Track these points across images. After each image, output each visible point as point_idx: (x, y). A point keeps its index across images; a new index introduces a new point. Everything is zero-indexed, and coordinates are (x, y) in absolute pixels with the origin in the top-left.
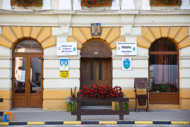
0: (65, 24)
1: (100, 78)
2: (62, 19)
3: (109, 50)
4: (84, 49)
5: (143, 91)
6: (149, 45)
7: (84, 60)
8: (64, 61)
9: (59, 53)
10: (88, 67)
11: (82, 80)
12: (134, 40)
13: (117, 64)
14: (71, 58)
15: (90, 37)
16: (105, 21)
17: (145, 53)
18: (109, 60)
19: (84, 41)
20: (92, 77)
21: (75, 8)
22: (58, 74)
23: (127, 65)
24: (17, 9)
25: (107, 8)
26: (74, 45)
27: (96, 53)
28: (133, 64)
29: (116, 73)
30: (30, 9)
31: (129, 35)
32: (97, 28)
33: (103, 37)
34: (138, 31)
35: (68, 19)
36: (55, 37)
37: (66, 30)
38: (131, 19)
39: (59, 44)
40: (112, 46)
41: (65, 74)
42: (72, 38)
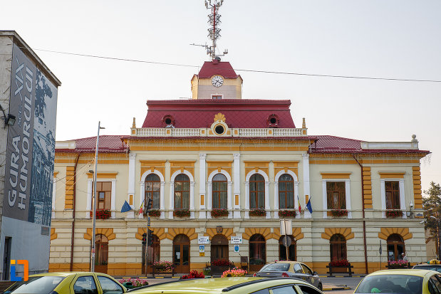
0: (202, 226)
1: (222, 257)
2: (201, 224)
3: (227, 241)
4: (213, 240)
5: (245, 264)
6: (249, 238)
7: (213, 246)
8: (202, 247)
9: (199, 243)
10: (215, 250)
11: (212, 257)
12: (241, 235)
13: (231, 248)
14: (206, 245)
15: (216, 233)
16: (224, 225)
17: (247, 242)
18: (227, 246)
19: (213, 236)
20: (217, 256)
21: (208, 218)
22: (198, 255)
23: (237, 249)
24: (177, 218)
25: (225, 217)
26: (208, 238)
27: (220, 242)
28: (240, 248)
29: (230, 254)
30: (184, 219)
31: (237, 232)
32: (220, 228)
33: (223, 233)
34: (243, 230)
35: (204, 224)
36: (197, 233)
37: (203, 229)
38: (239, 224)
39: (199, 238)
40: (228, 238)
41: (202, 255)
42: (206, 234)
